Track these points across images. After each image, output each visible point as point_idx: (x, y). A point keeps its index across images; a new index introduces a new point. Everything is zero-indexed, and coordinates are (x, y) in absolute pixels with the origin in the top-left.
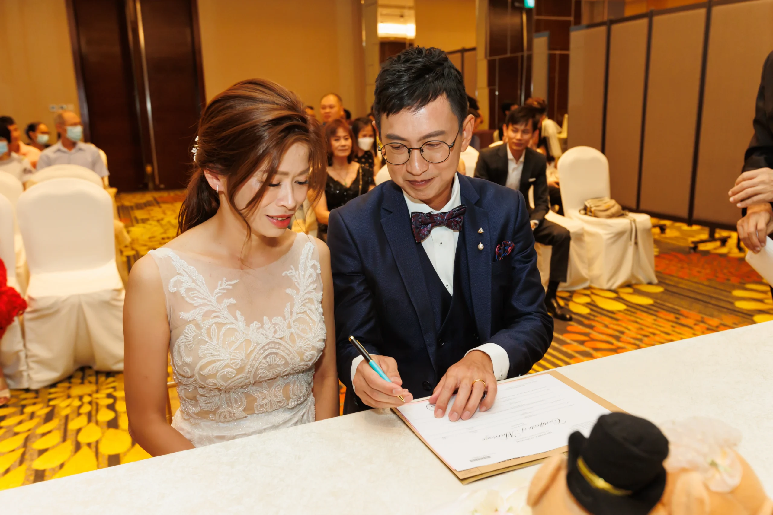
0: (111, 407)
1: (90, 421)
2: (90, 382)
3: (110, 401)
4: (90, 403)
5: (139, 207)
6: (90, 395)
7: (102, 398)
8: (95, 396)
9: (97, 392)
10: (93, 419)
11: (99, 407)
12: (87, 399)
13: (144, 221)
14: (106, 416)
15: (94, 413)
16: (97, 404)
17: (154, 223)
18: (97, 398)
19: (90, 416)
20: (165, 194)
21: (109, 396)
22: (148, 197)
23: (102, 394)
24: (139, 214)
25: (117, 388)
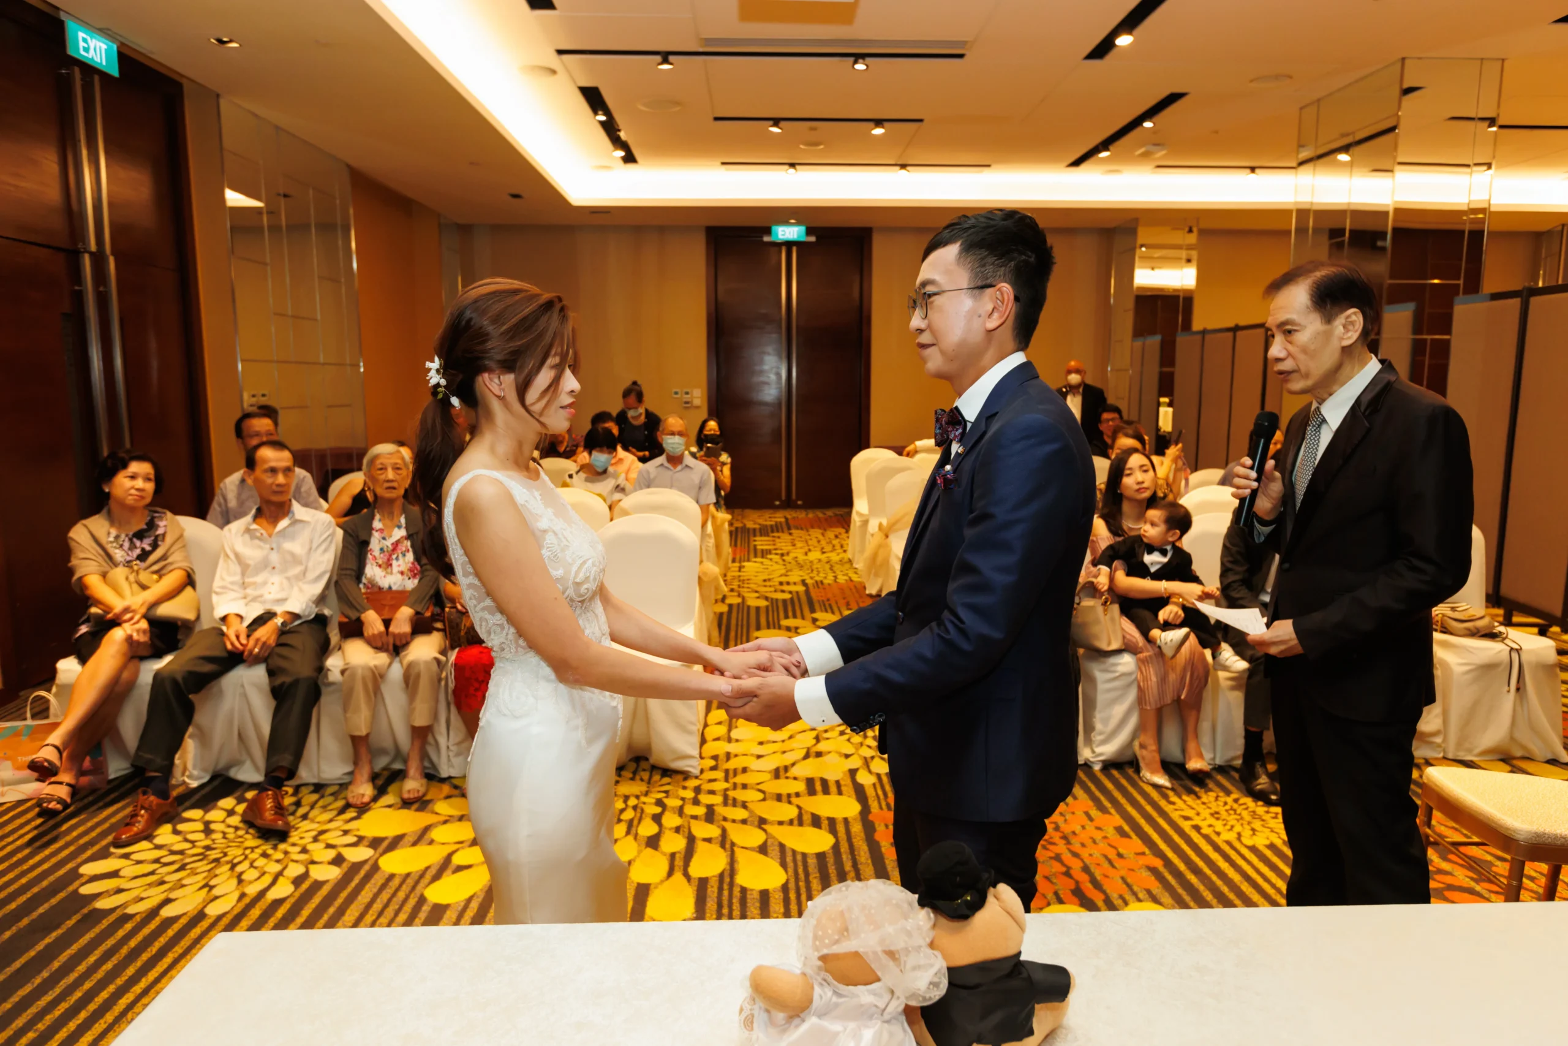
0: (657, 819)
1: (628, 833)
2: (642, 780)
3: (658, 810)
4: (635, 808)
5: (764, 531)
6: (637, 797)
7: (650, 804)
8: (643, 799)
9: (646, 794)
10: (633, 831)
11: (644, 816)
12: (632, 802)
13: (764, 554)
14: (648, 829)
15: (635, 822)
16: (642, 810)
17: (776, 558)
18: (644, 803)
19: (630, 823)
20: (801, 515)
21: (659, 803)
22: (779, 517)
23: (650, 800)
24: (761, 542)
25: (671, 793)
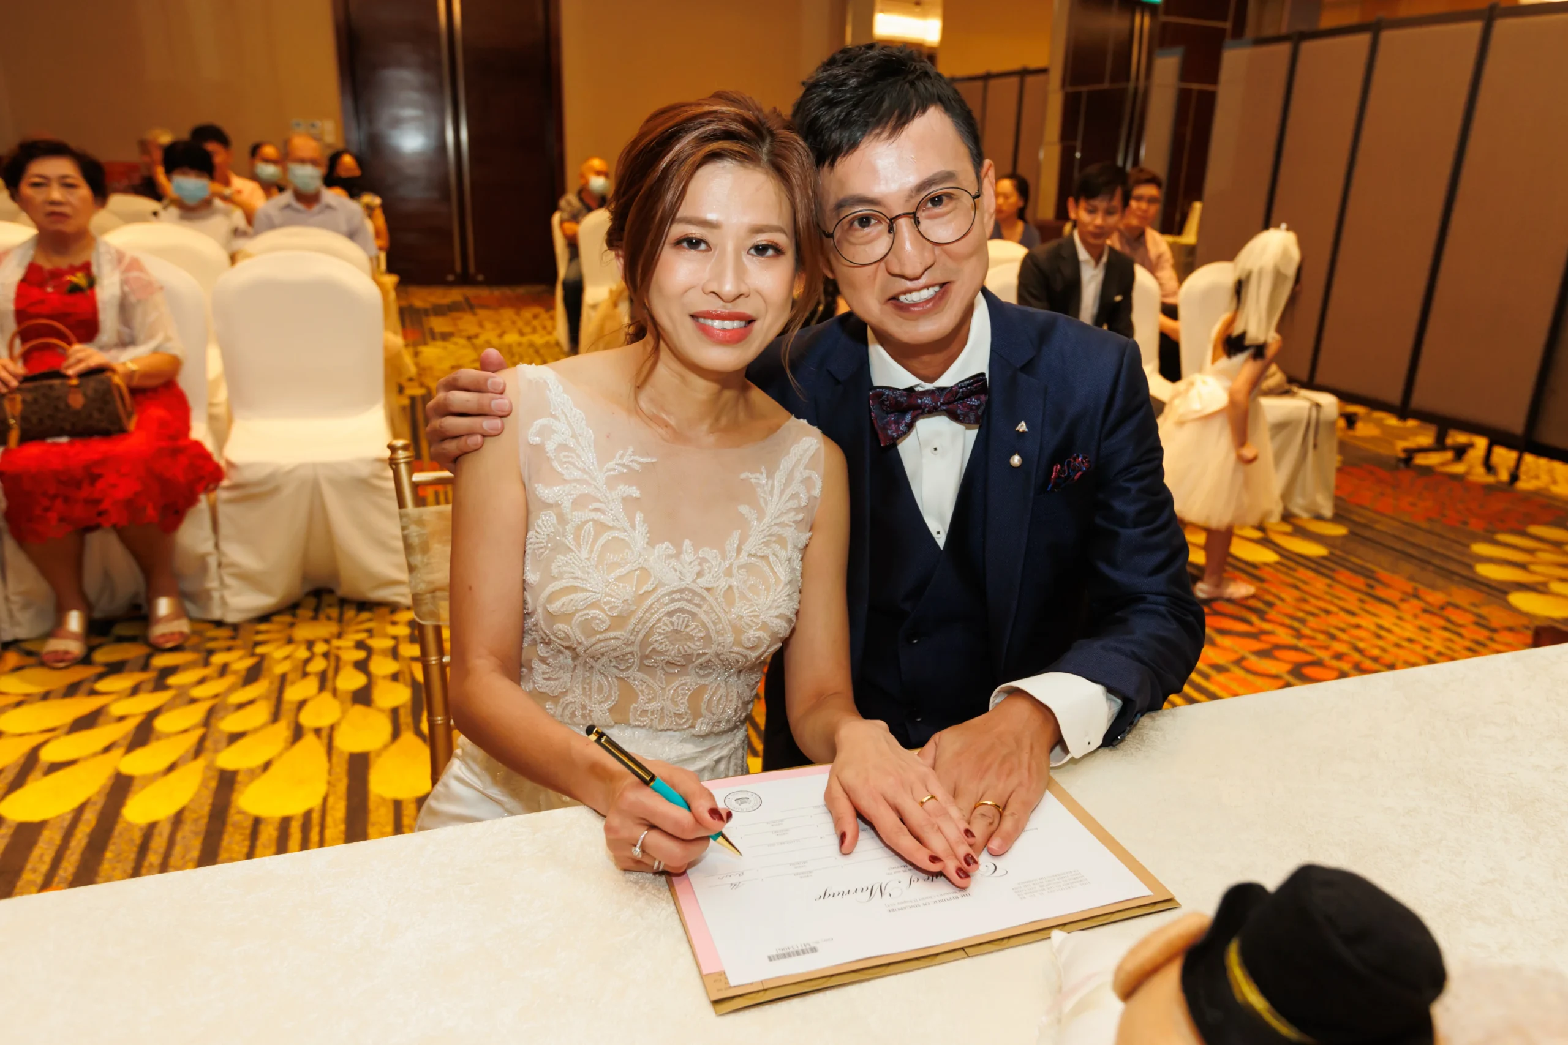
0: (362, 666)
1: (322, 688)
2: (329, 618)
3: (361, 655)
4: (326, 655)
5: (440, 311)
6: (327, 641)
7: (348, 648)
8: (336, 643)
9: (339, 636)
10: (329, 684)
11: (341, 664)
12: (320, 648)
13: (445, 337)
14: (351, 680)
15: (330, 673)
16: (338, 659)
17: (462, 341)
18: (339, 648)
19: (323, 677)
20: (484, 292)
21: (360, 645)
22: (456, 295)
23: (348, 641)
24: (438, 324)
25: (375, 632)
